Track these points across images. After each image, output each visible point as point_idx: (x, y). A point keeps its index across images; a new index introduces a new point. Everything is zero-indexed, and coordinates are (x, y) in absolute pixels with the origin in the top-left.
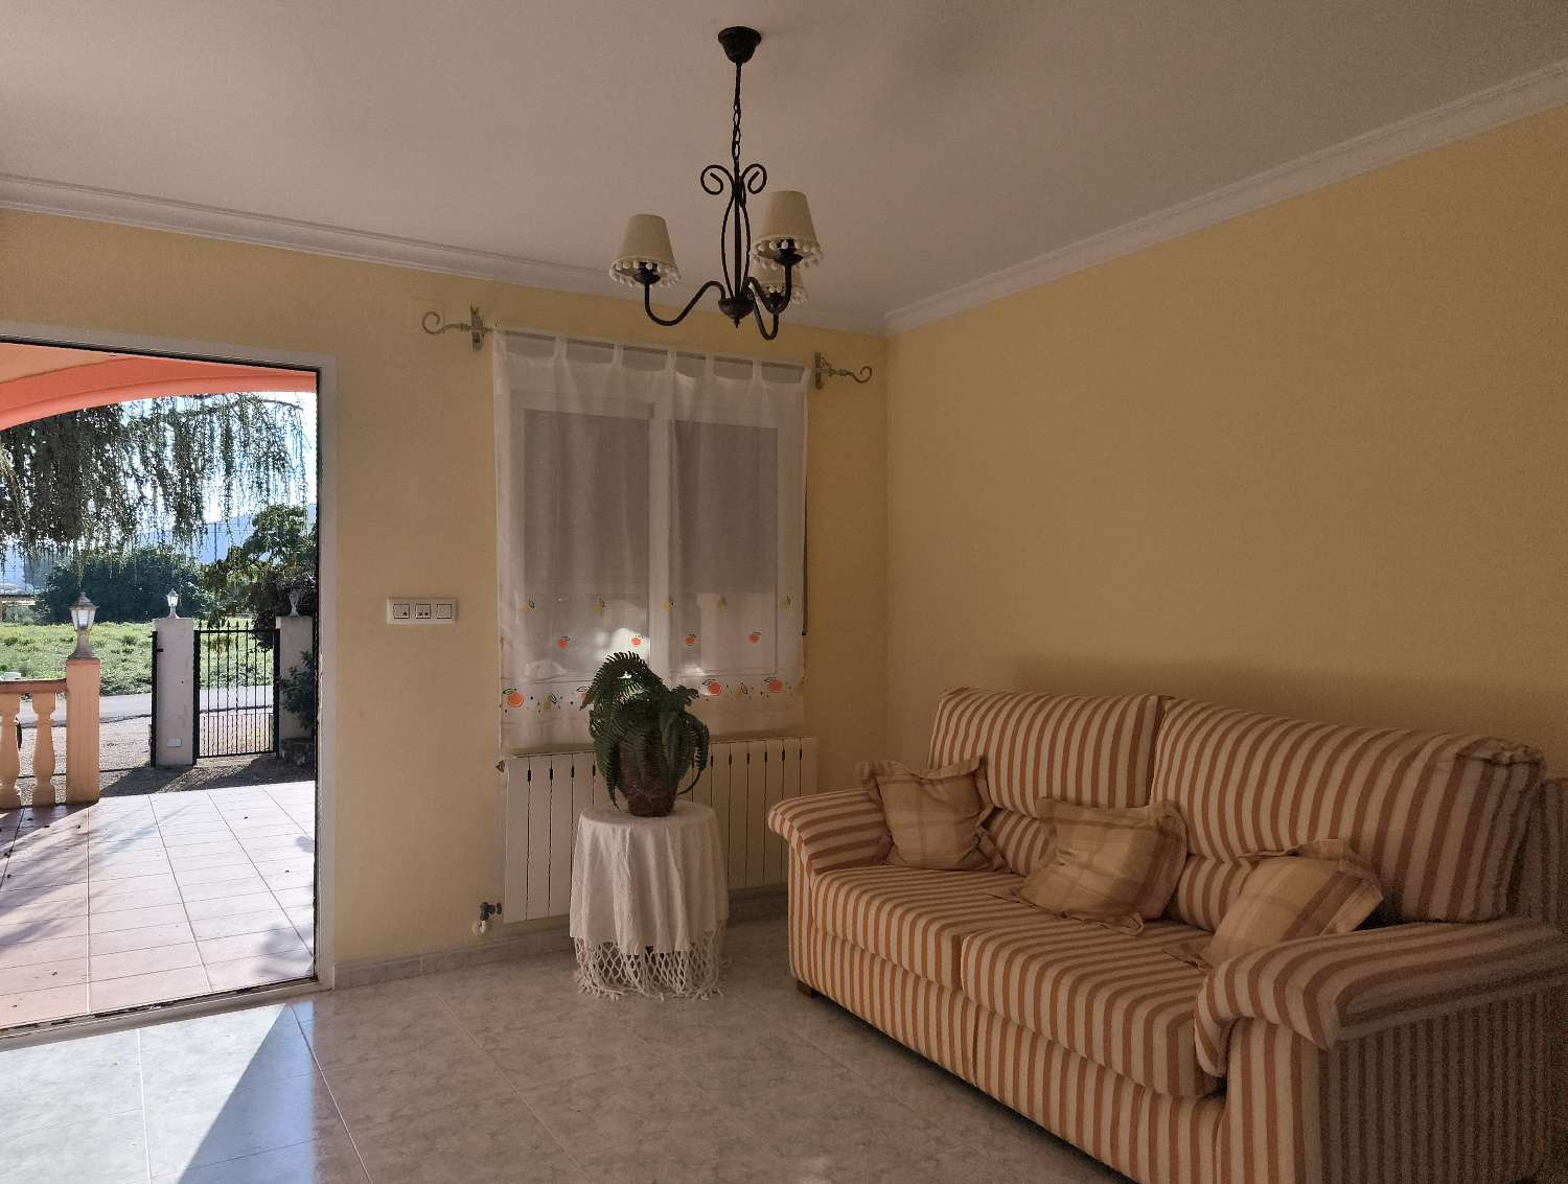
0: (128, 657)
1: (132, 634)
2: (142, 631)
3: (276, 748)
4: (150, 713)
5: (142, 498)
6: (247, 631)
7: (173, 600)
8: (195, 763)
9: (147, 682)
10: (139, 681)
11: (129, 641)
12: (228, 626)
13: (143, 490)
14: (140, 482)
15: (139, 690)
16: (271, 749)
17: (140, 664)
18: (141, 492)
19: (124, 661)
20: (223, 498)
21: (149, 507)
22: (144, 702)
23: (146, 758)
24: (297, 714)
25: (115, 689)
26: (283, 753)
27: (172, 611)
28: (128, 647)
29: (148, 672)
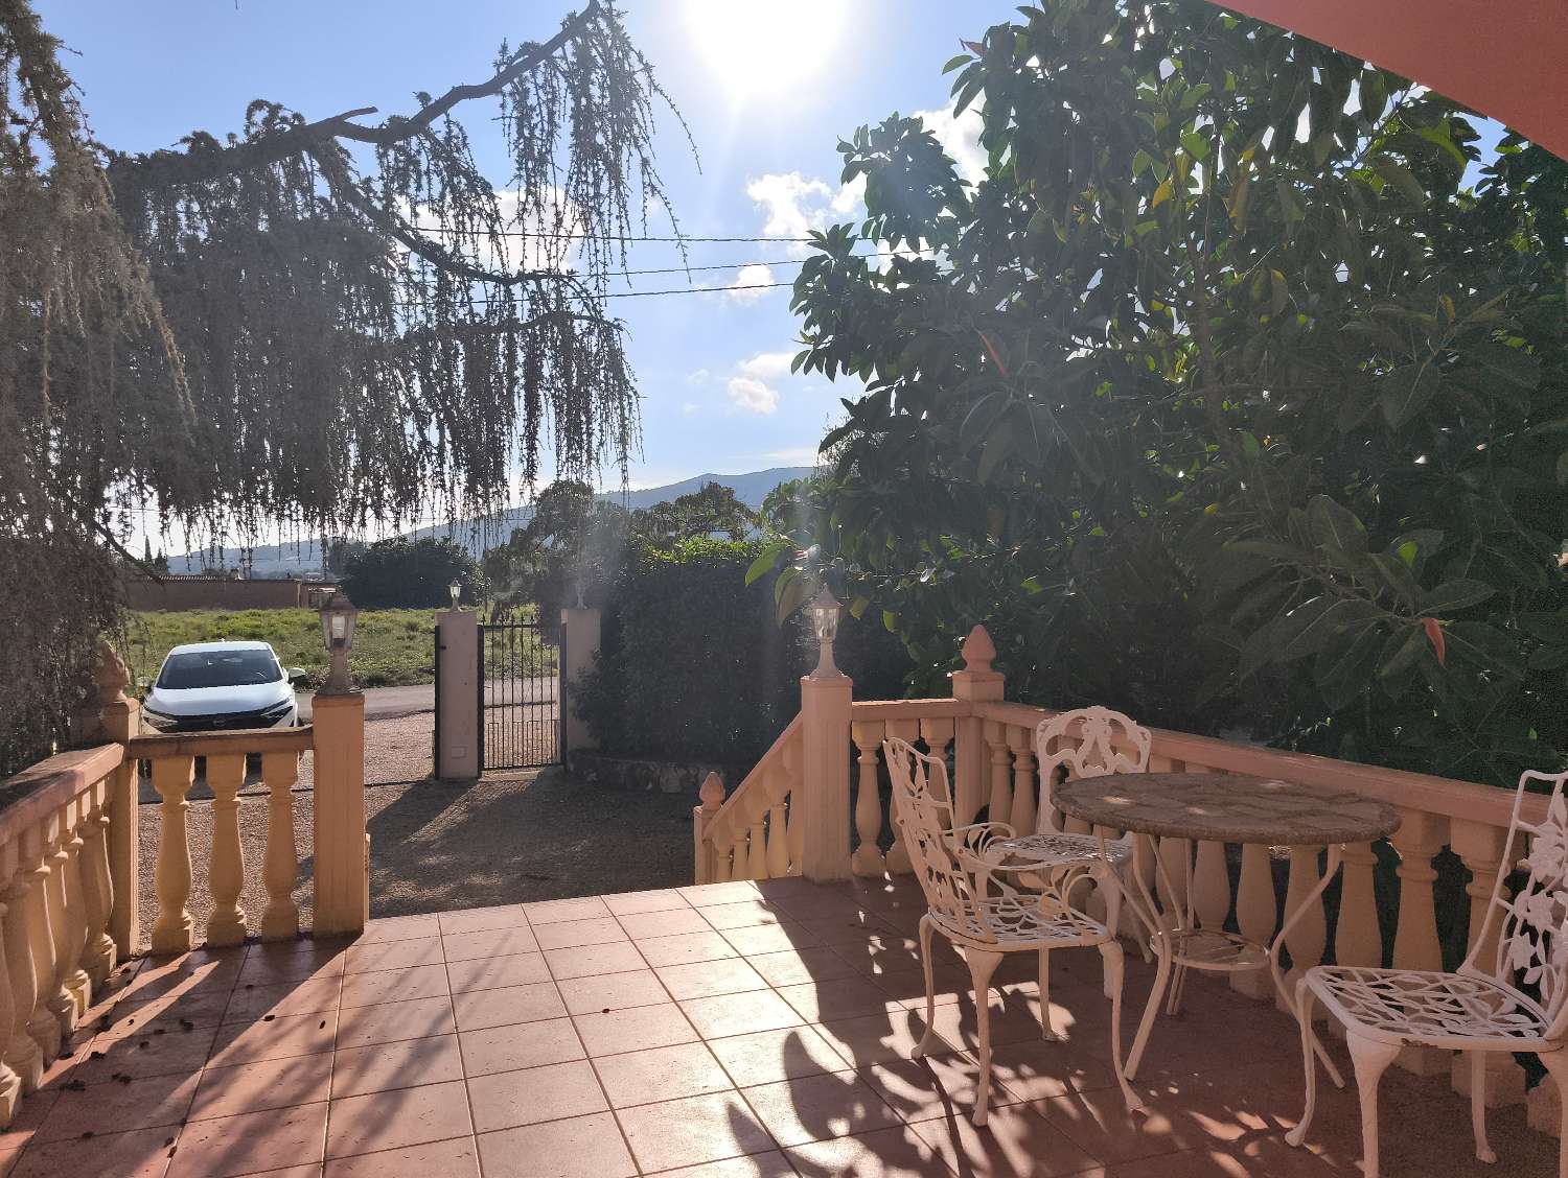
0: (411, 644)
1: (415, 620)
2: (425, 618)
3: (564, 761)
4: (433, 707)
5: (425, 443)
6: (531, 626)
7: (455, 591)
8: (480, 776)
9: (429, 672)
10: (421, 670)
11: (412, 627)
12: (513, 621)
13: (426, 432)
14: (422, 422)
15: (422, 680)
16: (559, 760)
17: (423, 656)
18: (422, 435)
19: (408, 648)
20: (525, 452)
21: (434, 458)
22: (425, 695)
23: (428, 768)
24: (586, 724)
25: (400, 679)
26: (571, 767)
27: (455, 602)
28: (412, 633)
29: (430, 662)
